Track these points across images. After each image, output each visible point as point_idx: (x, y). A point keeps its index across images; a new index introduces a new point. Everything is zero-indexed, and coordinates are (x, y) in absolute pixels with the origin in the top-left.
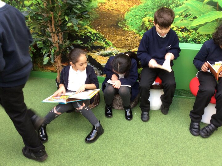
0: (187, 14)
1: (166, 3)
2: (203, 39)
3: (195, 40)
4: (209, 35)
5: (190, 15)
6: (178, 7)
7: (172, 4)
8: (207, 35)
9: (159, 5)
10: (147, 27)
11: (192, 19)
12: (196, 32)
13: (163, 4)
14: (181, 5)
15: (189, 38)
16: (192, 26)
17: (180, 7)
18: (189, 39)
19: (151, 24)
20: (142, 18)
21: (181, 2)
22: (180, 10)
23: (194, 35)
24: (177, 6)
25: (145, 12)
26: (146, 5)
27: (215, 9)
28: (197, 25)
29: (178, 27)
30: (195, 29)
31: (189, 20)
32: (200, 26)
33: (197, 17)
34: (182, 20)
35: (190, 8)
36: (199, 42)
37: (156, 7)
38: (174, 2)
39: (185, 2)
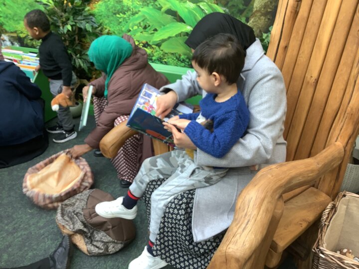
0: (146, 25)
2: (168, 58)
3: (161, 59)
4: (175, 53)
5: (149, 26)
7: (127, 11)
8: (173, 54)
9: (114, 12)
11: (153, 32)
12: (159, 48)
13: (118, 11)
14: (137, 13)
15: (153, 56)
16: (154, 40)
17: (136, 15)
18: (154, 58)
21: (137, 10)
22: (137, 19)
23: (158, 53)
24: (133, 14)
26: (100, 11)
27: (175, 21)
28: (160, 41)
29: (139, 41)
30: (159, 45)
31: (150, 32)
32: (163, 41)
33: (158, 29)
34: (142, 32)
35: (148, 18)
36: (165, 62)
37: (111, 14)
38: (129, 10)
39: (141, 9)
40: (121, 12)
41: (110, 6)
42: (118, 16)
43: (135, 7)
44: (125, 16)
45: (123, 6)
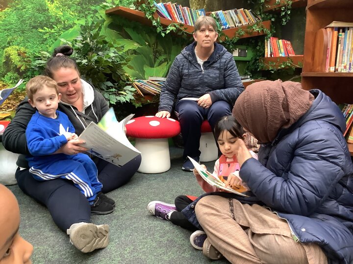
1: (45, 22)
6: (67, 30)
7: (56, 24)
9: (33, 24)
10: (18, 67)
13: (40, 23)
14: (71, 27)
17: (71, 30)
19: (25, 61)
20: (4, 49)
21: (70, 22)
24: (66, 28)
25: (7, 36)
26: (7, 23)
27: (121, 36)
37: (28, 27)
38: (58, 21)
39: (76, 22)
40: (46, 25)
41: (27, 15)
42: (41, 30)
43: (68, 19)
44: (53, 31)
45: (49, 17)
